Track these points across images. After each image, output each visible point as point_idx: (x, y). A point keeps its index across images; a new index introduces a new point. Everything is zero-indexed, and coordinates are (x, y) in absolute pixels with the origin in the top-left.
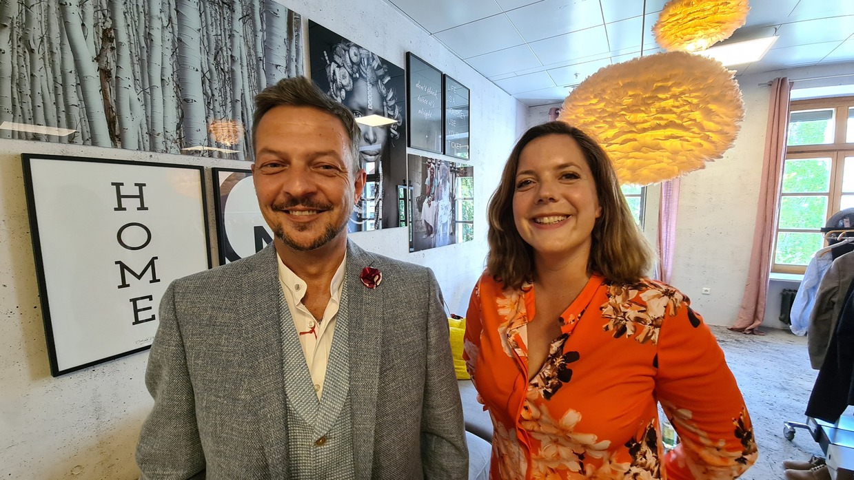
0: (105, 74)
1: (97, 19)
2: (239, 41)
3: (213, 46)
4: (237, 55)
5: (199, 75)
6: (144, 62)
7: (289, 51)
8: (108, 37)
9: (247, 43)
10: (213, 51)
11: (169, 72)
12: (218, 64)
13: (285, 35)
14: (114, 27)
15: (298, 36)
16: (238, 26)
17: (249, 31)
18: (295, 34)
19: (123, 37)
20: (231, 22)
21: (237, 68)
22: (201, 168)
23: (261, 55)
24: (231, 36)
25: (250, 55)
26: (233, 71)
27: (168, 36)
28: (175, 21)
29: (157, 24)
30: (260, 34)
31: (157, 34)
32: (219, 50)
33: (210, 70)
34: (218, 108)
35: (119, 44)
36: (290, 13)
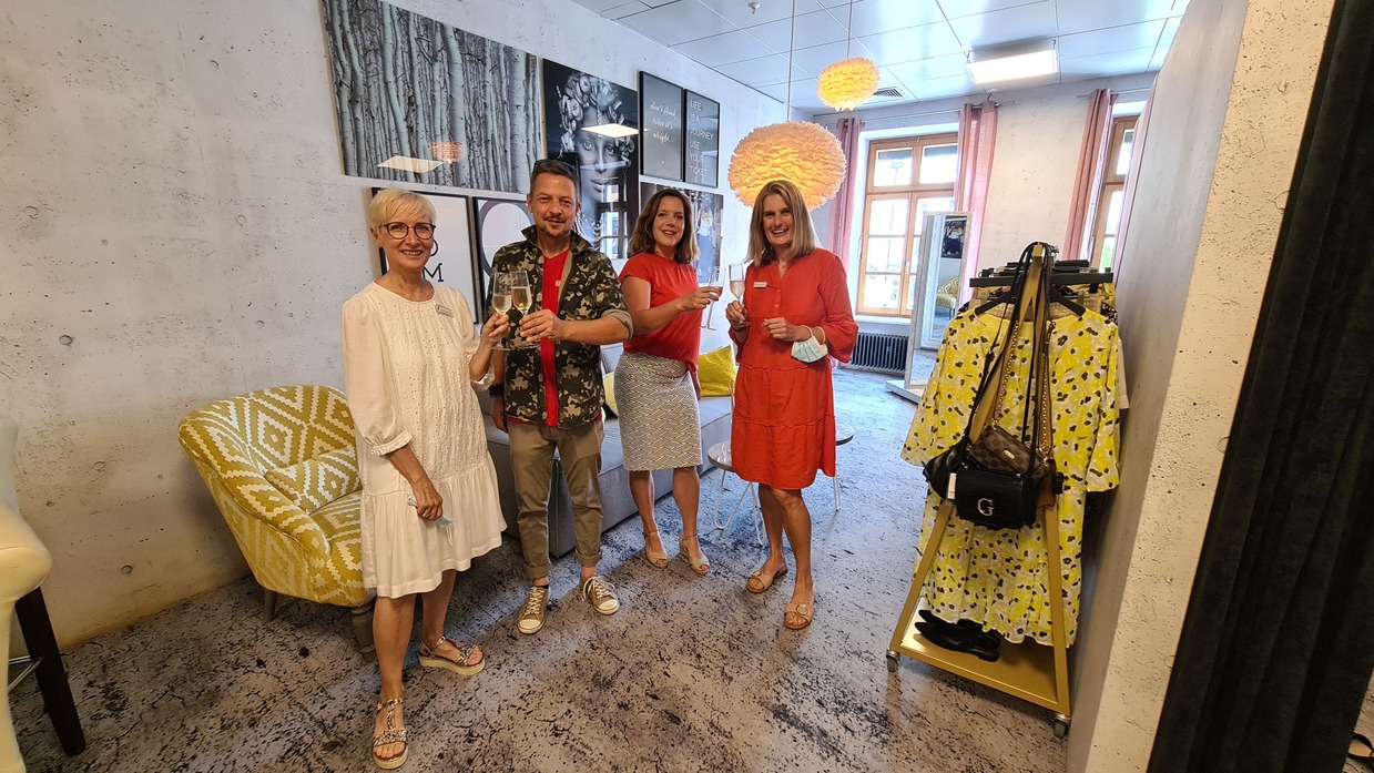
0: (410, 129)
1: (405, 90)
2: (489, 89)
3: (472, 97)
4: (488, 102)
5: (464, 121)
6: (431, 118)
7: (527, 91)
8: (411, 102)
9: (495, 91)
10: (472, 102)
11: (445, 123)
12: (475, 112)
13: (524, 78)
14: (414, 95)
15: (534, 76)
16: (489, 76)
17: (496, 79)
18: (531, 74)
19: (419, 102)
20: (484, 76)
21: (489, 113)
22: (466, 197)
23: (505, 99)
24: (484, 87)
25: (497, 100)
26: (485, 116)
27: (444, 95)
28: (448, 82)
29: (437, 87)
30: (504, 81)
31: (437, 95)
32: (476, 99)
33: (470, 118)
34: (476, 148)
35: (417, 106)
36: (528, 55)
